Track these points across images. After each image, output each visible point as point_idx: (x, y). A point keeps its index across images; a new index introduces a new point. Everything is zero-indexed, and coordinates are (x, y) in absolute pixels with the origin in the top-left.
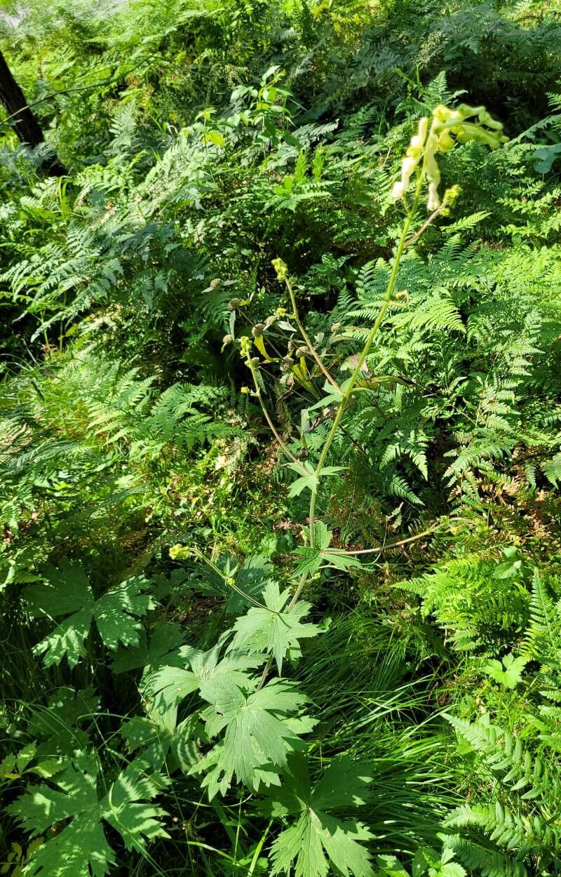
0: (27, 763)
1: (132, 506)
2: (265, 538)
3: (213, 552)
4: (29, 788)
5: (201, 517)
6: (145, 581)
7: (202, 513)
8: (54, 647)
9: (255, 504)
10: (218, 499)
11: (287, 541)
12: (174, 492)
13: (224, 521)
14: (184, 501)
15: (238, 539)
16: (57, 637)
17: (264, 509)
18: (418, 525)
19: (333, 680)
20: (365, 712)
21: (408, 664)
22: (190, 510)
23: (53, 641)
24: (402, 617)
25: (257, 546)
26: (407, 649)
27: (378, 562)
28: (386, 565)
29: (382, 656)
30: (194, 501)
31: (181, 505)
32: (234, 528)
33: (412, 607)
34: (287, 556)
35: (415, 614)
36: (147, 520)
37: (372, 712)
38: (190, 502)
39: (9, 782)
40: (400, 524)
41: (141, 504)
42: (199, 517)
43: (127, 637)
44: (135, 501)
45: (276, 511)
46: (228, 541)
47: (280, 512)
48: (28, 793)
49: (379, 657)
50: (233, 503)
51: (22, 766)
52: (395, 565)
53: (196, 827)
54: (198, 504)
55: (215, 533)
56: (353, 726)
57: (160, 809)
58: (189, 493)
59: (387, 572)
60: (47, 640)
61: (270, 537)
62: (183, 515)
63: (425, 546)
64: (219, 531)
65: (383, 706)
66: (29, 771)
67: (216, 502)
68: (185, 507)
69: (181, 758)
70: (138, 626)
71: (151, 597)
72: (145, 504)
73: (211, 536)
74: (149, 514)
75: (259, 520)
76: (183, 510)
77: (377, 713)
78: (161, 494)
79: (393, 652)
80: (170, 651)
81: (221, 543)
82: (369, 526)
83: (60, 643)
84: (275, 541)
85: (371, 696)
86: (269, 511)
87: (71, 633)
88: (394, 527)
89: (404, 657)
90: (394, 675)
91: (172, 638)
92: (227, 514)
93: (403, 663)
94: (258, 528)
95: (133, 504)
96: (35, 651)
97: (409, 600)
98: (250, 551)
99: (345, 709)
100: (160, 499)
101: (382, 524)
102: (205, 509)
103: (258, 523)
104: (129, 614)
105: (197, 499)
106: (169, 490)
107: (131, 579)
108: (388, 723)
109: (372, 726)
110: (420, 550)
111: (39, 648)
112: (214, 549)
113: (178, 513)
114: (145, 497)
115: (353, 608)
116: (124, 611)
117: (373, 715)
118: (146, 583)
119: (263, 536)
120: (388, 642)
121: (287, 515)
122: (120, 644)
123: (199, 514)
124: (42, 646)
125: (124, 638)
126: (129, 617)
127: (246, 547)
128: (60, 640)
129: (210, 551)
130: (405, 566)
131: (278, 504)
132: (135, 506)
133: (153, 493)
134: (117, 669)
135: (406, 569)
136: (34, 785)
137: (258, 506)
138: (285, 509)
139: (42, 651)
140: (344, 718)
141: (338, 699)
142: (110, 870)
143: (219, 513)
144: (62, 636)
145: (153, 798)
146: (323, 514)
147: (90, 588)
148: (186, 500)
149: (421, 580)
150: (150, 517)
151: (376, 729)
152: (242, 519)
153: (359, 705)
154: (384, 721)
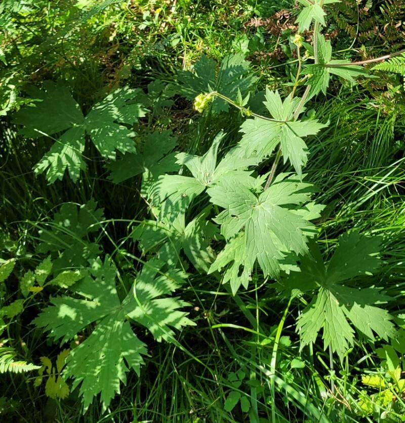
0: (46, 277)
1: (95, 26)
2: (236, 40)
3: (184, 62)
4: (52, 299)
5: (166, 28)
6: (130, 91)
7: (167, 24)
8: (55, 164)
9: (219, 8)
10: (181, 8)
11: (259, 39)
12: (133, 8)
13: (191, 29)
14: (146, 14)
15: (208, 45)
16: (56, 155)
17: (229, 11)
18: (390, 4)
19: (326, 165)
20: (363, 191)
21: (398, 142)
22: (155, 22)
23: (53, 158)
24: (386, 98)
25: (228, 49)
26: (395, 128)
27: (354, 47)
28: (363, 48)
29: (371, 138)
30: (157, 13)
31: (144, 18)
32: (202, 34)
33: (394, 86)
34: (261, 53)
35: (398, 92)
36: (111, 39)
37: (370, 190)
38: (153, 14)
39: (32, 297)
40: (371, 6)
41: (103, 23)
42: (164, 29)
43: (125, 146)
44: (98, 22)
45: (241, 12)
46: (198, 49)
47: (246, 13)
48: (52, 305)
49: (368, 139)
50: (196, 9)
51: (41, 281)
52: (371, 49)
53: (218, 315)
54: (161, 16)
55: (184, 43)
56: (352, 206)
57: (181, 301)
58: (150, 6)
59: (365, 55)
60: (46, 159)
61: (240, 39)
62: (148, 29)
63: (400, 24)
64: (187, 40)
65: (380, 182)
66: (48, 284)
67: (180, 10)
68: (148, 19)
69: (194, 253)
70: (133, 134)
71: (139, 106)
72: (107, 23)
73: (180, 46)
74: (113, 32)
75: (225, 23)
76: (147, 23)
77: (375, 190)
78: (122, 10)
79: (381, 132)
80: (165, 155)
81: (191, 51)
82: (340, 13)
83: (59, 160)
84: (247, 42)
85: (366, 174)
86: (235, 13)
87: (68, 149)
88: (366, 9)
89: (393, 137)
90: (385, 155)
91: (164, 143)
92: (193, 22)
93: (392, 142)
94: (227, 32)
95: (96, 23)
96: (36, 171)
97: (391, 80)
98: (221, 55)
99: (343, 192)
100: (122, 15)
101: (353, 9)
102: (169, 19)
103: (225, 26)
104: (122, 124)
105: (160, 10)
106: (130, 6)
107: (116, 92)
108: (386, 200)
109: (371, 204)
110: (394, 29)
111: (40, 168)
112: (185, 58)
113: (142, 27)
114: (105, 16)
115: (335, 95)
116: (116, 122)
117: (372, 193)
118: (132, 93)
119: (233, 38)
120: (375, 123)
121: (253, 15)
122: (119, 153)
123: (163, 25)
124: (43, 165)
125: (121, 148)
126: (122, 127)
127: (217, 52)
128: (59, 157)
129: (181, 61)
130: (381, 48)
131: (242, 5)
132: (98, 26)
133: (114, 10)
134: (116, 179)
135: (384, 50)
136: (56, 296)
137: (222, 9)
138: (250, 8)
139: (44, 169)
140: (343, 200)
141: (334, 183)
142: (145, 361)
143: (184, 21)
144: (60, 153)
145: (173, 293)
146: (292, 7)
147: (78, 105)
148: (148, 12)
149: (400, 58)
150: (114, 34)
151: (375, 207)
152: (209, 24)
153: (356, 185)
154: (382, 198)
